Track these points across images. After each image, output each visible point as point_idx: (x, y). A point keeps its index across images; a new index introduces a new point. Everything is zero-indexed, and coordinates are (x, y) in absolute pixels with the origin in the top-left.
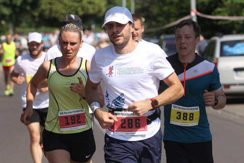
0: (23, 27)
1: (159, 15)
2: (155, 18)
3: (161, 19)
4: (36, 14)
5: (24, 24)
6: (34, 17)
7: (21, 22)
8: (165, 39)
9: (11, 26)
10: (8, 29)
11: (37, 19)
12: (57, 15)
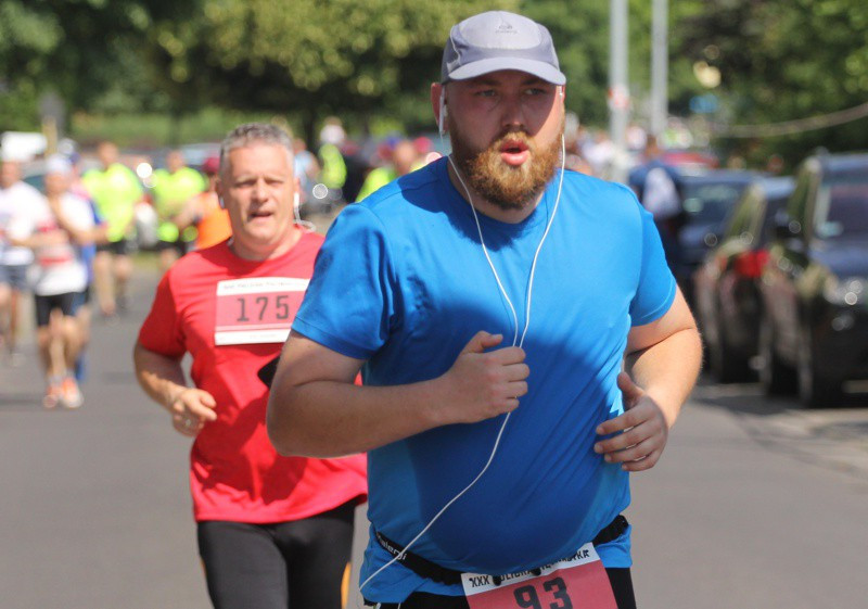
0: (112, 113)
1: (792, 54)
2: (772, 70)
3: (804, 72)
4: (174, 44)
5: (115, 98)
6: (164, 59)
7: (102, 87)
8: (829, 177)
9: (51, 102)
10: (36, 122)
11: (180, 71)
12: (283, 54)
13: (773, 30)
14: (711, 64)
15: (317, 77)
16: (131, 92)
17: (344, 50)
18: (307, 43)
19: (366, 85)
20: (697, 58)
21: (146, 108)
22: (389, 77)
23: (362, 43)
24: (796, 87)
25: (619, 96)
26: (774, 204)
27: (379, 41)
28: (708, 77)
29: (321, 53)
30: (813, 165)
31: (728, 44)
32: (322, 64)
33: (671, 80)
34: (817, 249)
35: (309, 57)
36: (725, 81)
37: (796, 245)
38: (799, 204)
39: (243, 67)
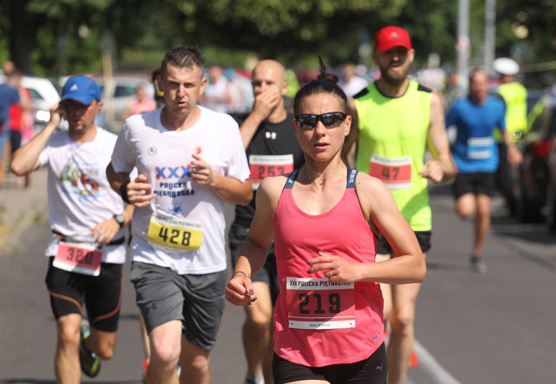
0: (147, 49)
4: (189, 8)
5: (149, 40)
6: (182, 17)
7: (139, 34)
9: (108, 42)
10: (99, 54)
11: (190, 25)
12: (254, 14)
14: (522, 24)
15: (276, 28)
16: (159, 35)
17: (293, 12)
18: (269, 8)
19: (307, 34)
20: (514, 20)
21: (168, 46)
22: (321, 29)
23: (304, 7)
25: (463, 43)
27: (315, 7)
28: (521, 32)
29: (278, 13)
31: (533, 12)
32: (279, 20)
33: (498, 34)
35: (270, 17)
36: (530, 37)
39: (229, 22)
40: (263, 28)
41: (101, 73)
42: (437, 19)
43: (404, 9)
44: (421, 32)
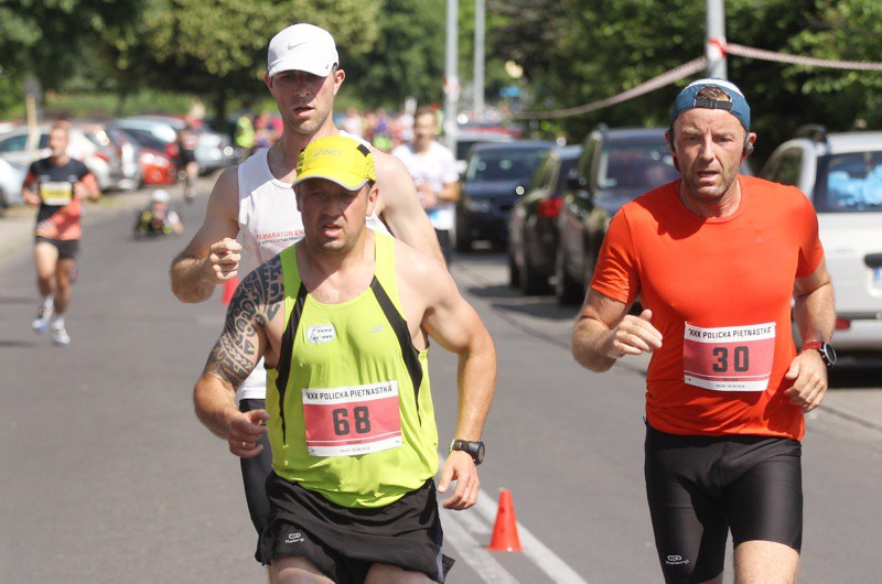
0: (76, 91)
1: (578, 55)
4: (122, 44)
5: (77, 81)
6: (114, 53)
8: (608, 145)
10: (22, 98)
11: (123, 63)
12: (201, 51)
13: (565, 36)
14: (517, 63)
15: (226, 67)
16: (88, 76)
17: (246, 48)
18: (219, 43)
20: (507, 58)
21: (101, 89)
24: (581, 79)
25: (452, 86)
26: (567, 164)
28: (514, 71)
29: (229, 50)
30: (596, 136)
31: (530, 47)
32: (230, 58)
33: (487, 73)
34: (598, 197)
35: (220, 53)
36: (527, 74)
37: (583, 194)
38: (586, 165)
39: (172, 60)
40: (212, 68)
41: (24, 119)
42: (414, 57)
43: (375, 44)
44: (395, 72)
